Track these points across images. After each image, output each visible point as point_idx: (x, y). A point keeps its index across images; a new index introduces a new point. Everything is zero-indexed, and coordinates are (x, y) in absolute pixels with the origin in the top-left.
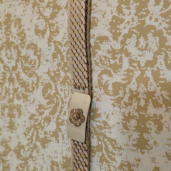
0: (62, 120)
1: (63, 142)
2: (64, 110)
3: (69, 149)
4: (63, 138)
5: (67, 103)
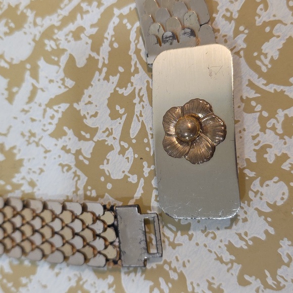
0: (57, 46)
1: (26, 107)
2: (79, 22)
3: (30, 137)
4: (31, 99)
5: (102, 9)
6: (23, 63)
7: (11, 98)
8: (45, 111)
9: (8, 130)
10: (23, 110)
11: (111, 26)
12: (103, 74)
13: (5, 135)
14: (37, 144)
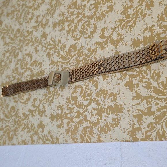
6: (142, 96)
7: (133, 99)
8: (137, 110)
9: (126, 104)
10: (133, 104)
11: (164, 110)
12: (153, 117)
13: (125, 104)
14: (129, 113)
